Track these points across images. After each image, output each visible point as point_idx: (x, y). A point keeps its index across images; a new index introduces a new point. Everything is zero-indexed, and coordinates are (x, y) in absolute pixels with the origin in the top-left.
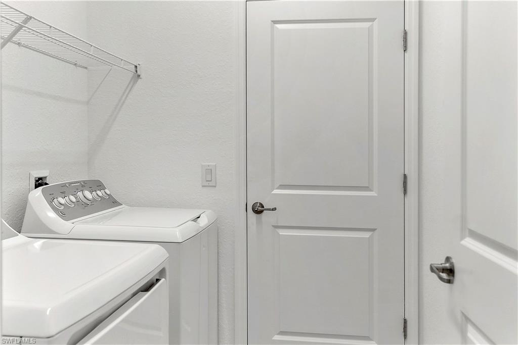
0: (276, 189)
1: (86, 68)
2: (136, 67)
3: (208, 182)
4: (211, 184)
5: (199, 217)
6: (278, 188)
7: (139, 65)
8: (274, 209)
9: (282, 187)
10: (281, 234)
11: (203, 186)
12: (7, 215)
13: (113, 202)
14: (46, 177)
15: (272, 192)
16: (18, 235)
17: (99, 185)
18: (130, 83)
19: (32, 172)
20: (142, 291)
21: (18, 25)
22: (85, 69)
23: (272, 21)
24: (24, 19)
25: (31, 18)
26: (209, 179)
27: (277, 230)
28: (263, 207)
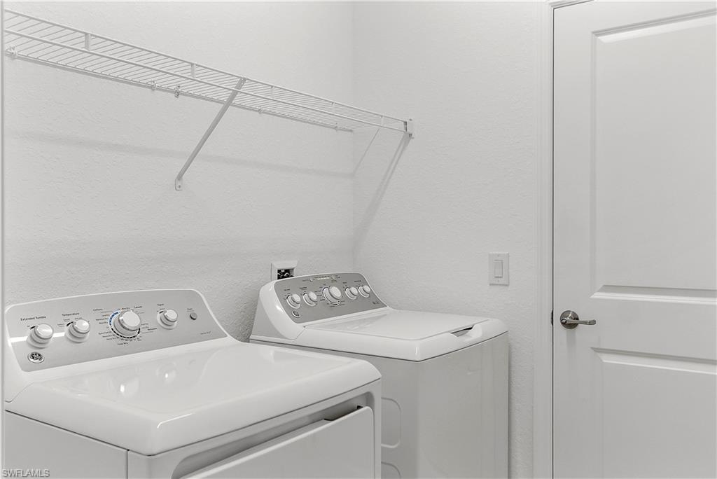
0: (599, 291)
1: (351, 131)
2: (406, 123)
3: (498, 279)
4: (502, 281)
5: (470, 329)
6: (601, 290)
7: (411, 120)
8: (593, 323)
9: (607, 288)
10: (605, 361)
11: (490, 285)
12: (242, 313)
13: (374, 302)
14: (293, 269)
15: (592, 297)
16: (226, 336)
17: (359, 281)
18: (400, 146)
19: (274, 264)
20: (325, 419)
21: (231, 92)
22: (350, 133)
23: (593, 33)
24: (236, 83)
25: (245, 79)
26: (500, 273)
27: (599, 354)
28: (577, 319)
